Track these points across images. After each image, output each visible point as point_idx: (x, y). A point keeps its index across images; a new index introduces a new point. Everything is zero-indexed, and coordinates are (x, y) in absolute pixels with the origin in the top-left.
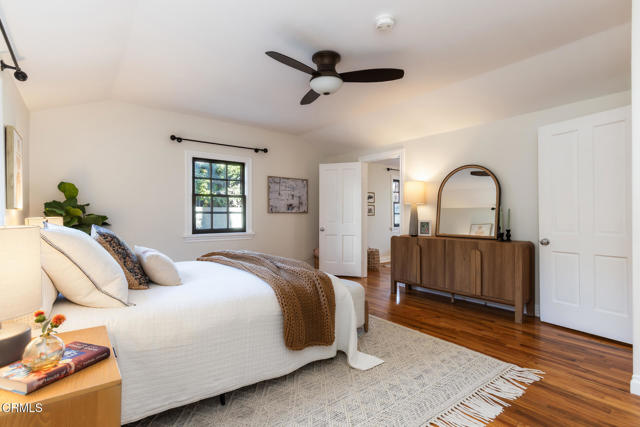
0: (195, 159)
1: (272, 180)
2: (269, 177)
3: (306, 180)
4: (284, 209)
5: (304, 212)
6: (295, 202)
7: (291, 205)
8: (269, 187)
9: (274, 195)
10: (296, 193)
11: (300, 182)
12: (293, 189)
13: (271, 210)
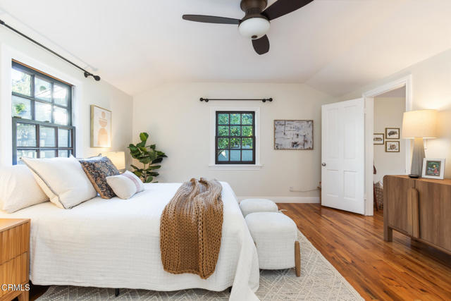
0: (218, 113)
1: (277, 123)
2: (275, 121)
3: (312, 121)
4: (289, 146)
5: (310, 149)
6: (300, 140)
7: (296, 143)
8: (275, 129)
9: (279, 135)
10: (301, 133)
11: (306, 123)
12: (298, 129)
13: (277, 147)
